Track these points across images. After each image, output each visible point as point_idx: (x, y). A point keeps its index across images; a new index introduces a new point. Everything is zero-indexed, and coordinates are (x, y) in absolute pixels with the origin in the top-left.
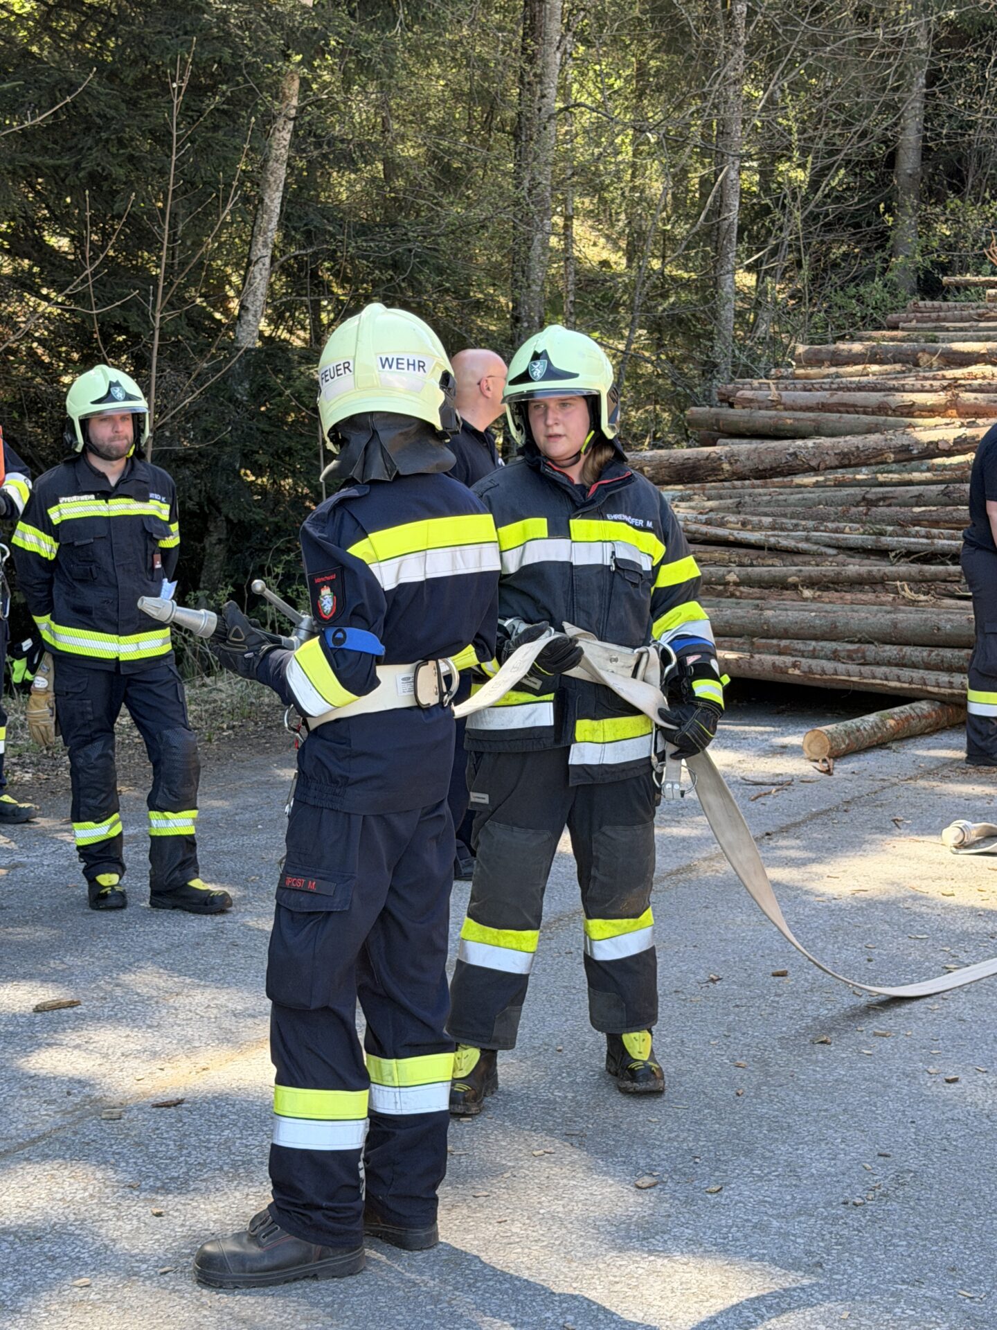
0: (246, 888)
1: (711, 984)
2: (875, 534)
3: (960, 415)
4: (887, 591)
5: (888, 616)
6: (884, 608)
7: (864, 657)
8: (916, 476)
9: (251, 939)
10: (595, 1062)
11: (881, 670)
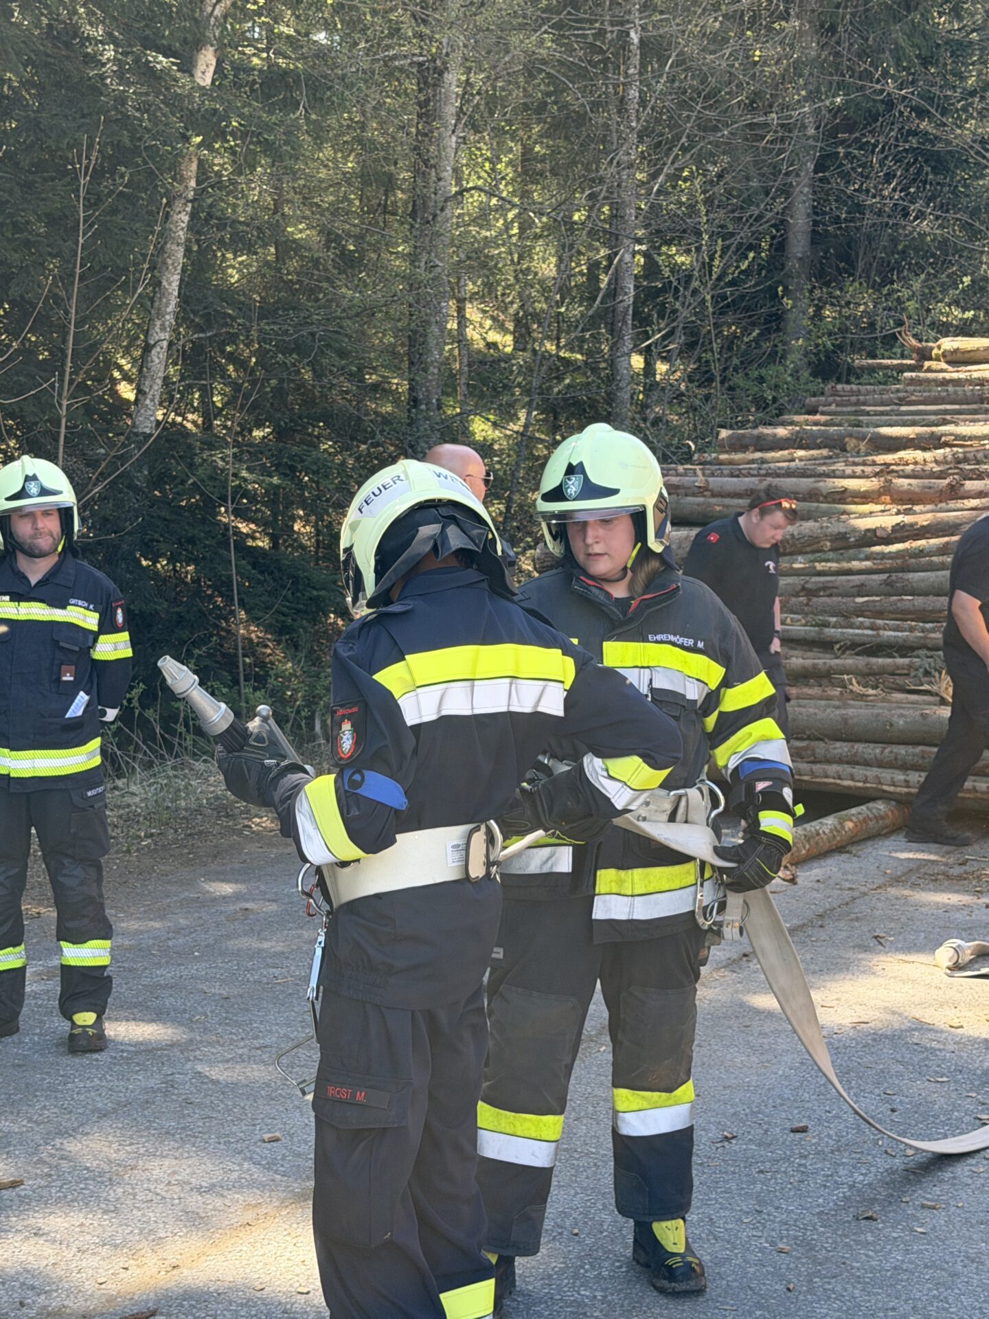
0: (192, 1030)
1: (726, 1144)
2: (817, 625)
3: (894, 501)
4: (833, 685)
5: (838, 712)
6: (832, 702)
7: (814, 755)
8: (855, 564)
9: (205, 1097)
10: (618, 1248)
11: (833, 769)
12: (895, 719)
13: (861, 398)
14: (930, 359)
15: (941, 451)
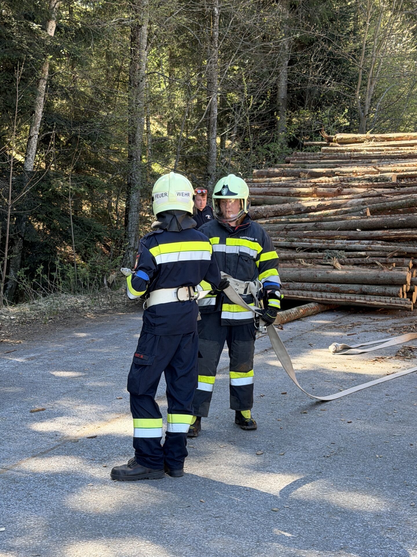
1: (262, 397)
2: (290, 241)
3: (318, 196)
4: (296, 263)
5: (297, 272)
6: (295, 269)
7: (289, 287)
8: (304, 219)
11: (296, 292)
12: (318, 274)
13: (306, 157)
14: (332, 142)
15: (335, 177)
